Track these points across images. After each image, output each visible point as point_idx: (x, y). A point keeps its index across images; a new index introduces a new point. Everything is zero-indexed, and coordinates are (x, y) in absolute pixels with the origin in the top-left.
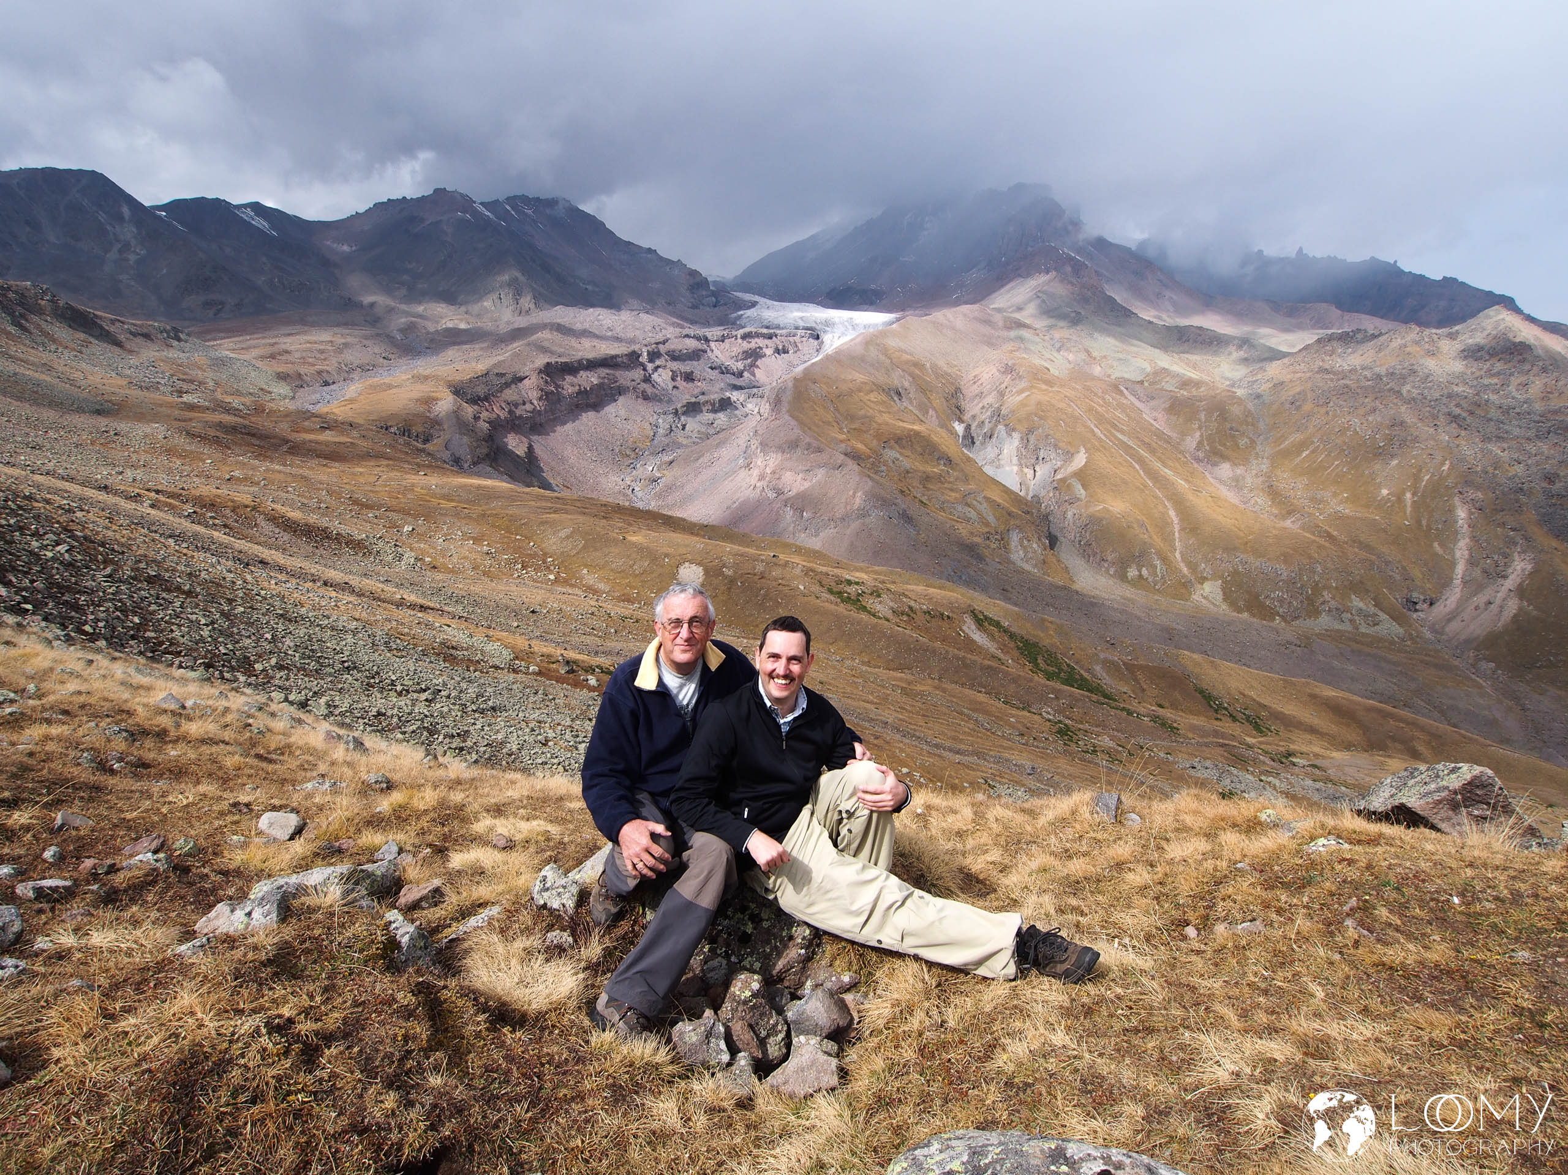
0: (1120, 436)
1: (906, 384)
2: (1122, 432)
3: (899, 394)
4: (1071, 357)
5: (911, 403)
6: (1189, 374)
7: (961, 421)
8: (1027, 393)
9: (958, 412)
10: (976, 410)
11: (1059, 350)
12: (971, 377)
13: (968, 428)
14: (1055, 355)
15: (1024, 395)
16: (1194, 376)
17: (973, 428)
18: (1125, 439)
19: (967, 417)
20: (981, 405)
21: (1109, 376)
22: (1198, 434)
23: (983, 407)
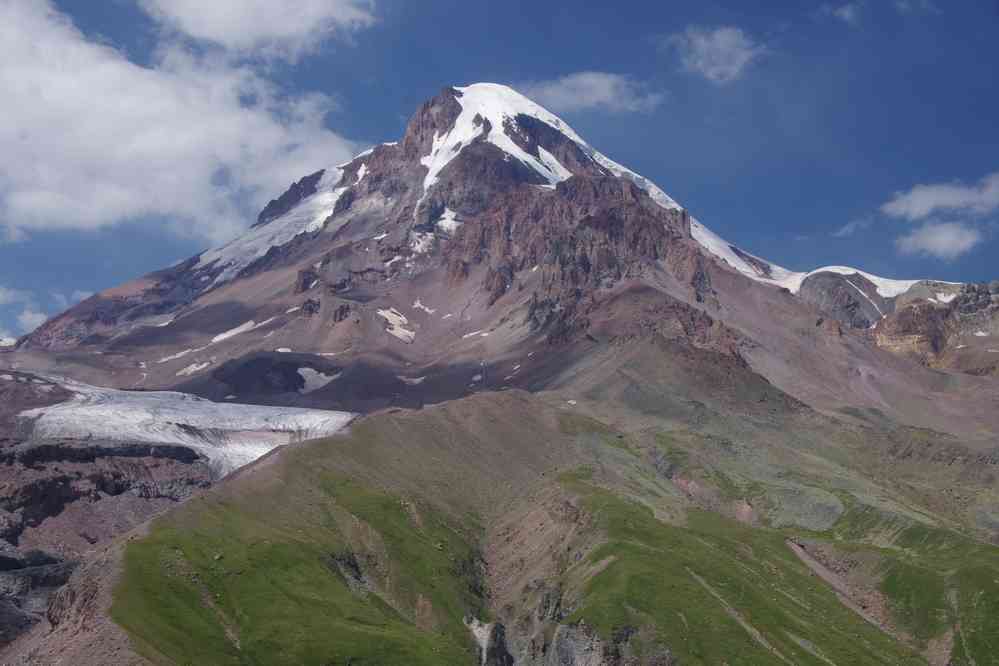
0: (799, 641)
1: (370, 546)
2: (802, 633)
3: (354, 566)
4: (693, 486)
5: (381, 584)
6: (919, 518)
7: (483, 618)
8: (611, 558)
9: (476, 599)
10: (514, 595)
11: (668, 476)
12: (500, 528)
13: (498, 633)
14: (663, 482)
15: (603, 563)
16: (928, 521)
17: (509, 629)
18: (808, 647)
19: (496, 608)
20: (522, 584)
21: (767, 522)
22: (949, 635)
23: (527, 588)
